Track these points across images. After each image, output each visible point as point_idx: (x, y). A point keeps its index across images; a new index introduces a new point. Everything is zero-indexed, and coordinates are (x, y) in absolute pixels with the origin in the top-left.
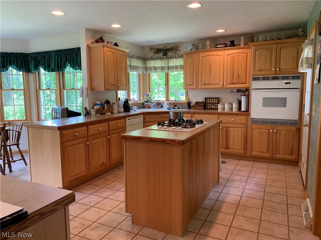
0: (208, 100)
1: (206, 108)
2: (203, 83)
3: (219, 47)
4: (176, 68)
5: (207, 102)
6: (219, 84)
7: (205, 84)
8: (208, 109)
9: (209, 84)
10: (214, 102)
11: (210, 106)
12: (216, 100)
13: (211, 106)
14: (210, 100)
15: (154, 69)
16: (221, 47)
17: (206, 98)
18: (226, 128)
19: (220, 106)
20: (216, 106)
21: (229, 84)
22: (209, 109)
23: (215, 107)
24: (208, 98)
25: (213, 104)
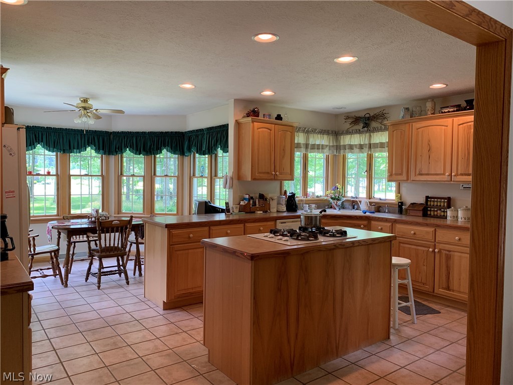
0: (431, 201)
1: (428, 214)
2: (417, 173)
3: (445, 112)
4: (381, 145)
5: (429, 204)
6: (444, 174)
7: (421, 174)
8: (430, 216)
9: (428, 174)
10: (442, 205)
11: (434, 211)
12: (444, 202)
13: (437, 211)
14: (434, 201)
15: (348, 149)
16: (449, 112)
17: (427, 197)
18: (447, 252)
19: (449, 213)
20: (444, 212)
21: (462, 175)
22: (432, 217)
23: (442, 214)
24: (431, 198)
25: (440, 208)
